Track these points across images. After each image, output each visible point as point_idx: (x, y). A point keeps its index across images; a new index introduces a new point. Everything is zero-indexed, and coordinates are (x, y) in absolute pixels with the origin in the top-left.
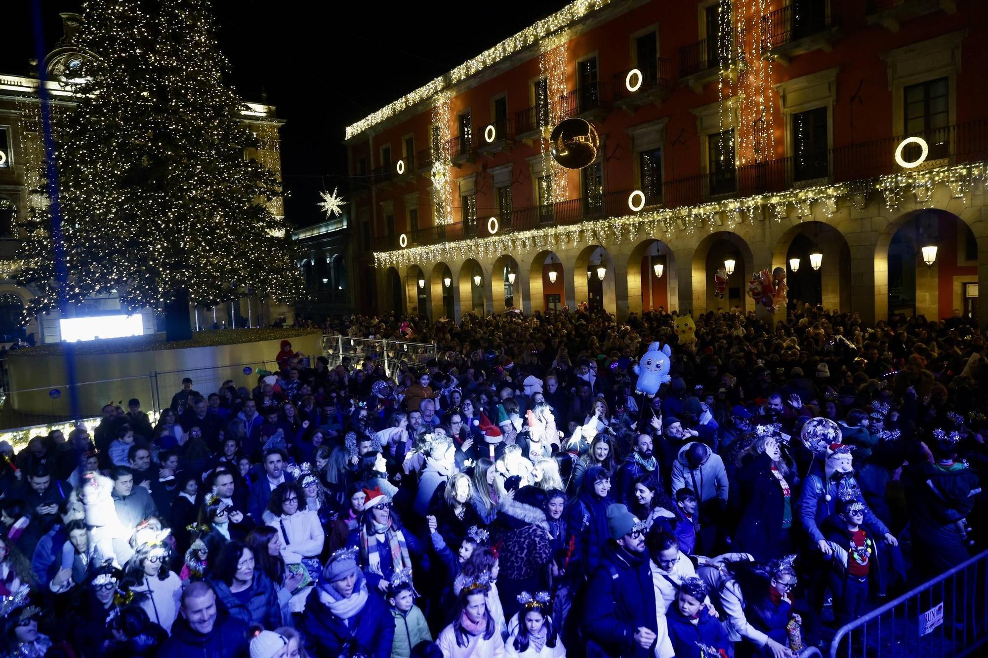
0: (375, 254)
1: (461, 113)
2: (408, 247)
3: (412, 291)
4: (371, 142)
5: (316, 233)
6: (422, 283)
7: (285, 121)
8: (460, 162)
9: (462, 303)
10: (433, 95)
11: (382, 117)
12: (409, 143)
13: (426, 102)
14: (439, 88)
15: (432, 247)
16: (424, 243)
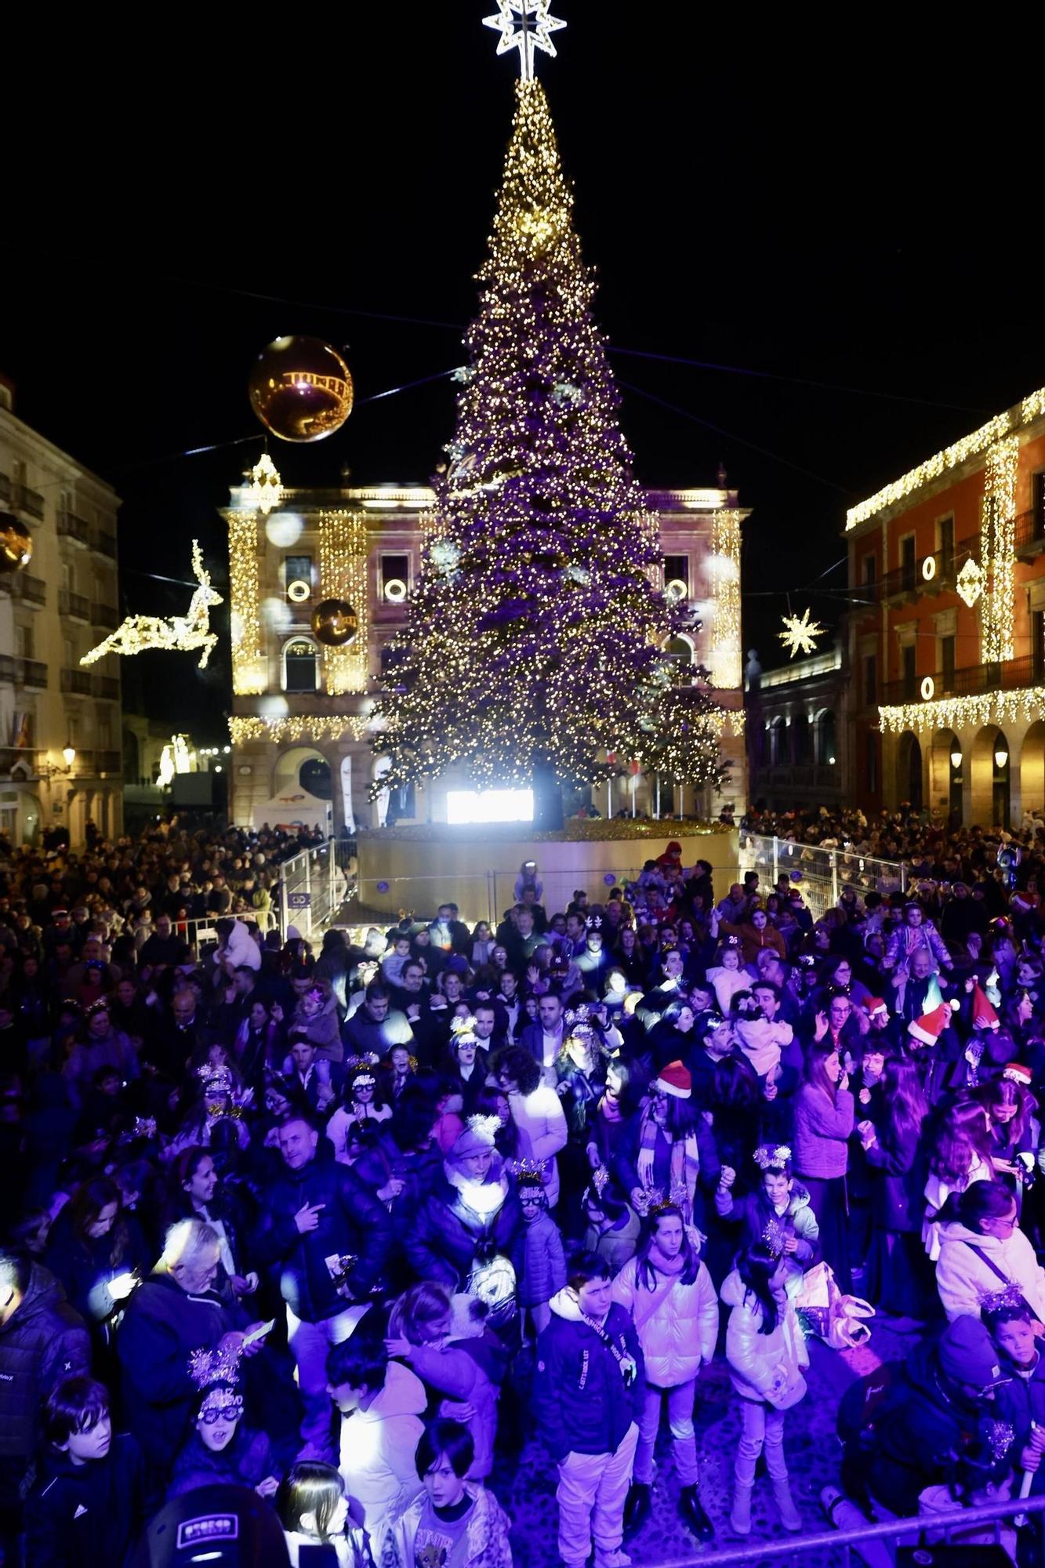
0: (880, 709)
1: (1036, 472)
2: (934, 699)
3: (939, 771)
4: (885, 531)
5: (795, 676)
6: (957, 759)
7: (750, 510)
8: (1032, 554)
9: (1024, 796)
10: (989, 446)
11: (905, 489)
12: (947, 526)
13: (977, 458)
14: (1001, 433)
15: (975, 699)
16: (962, 693)
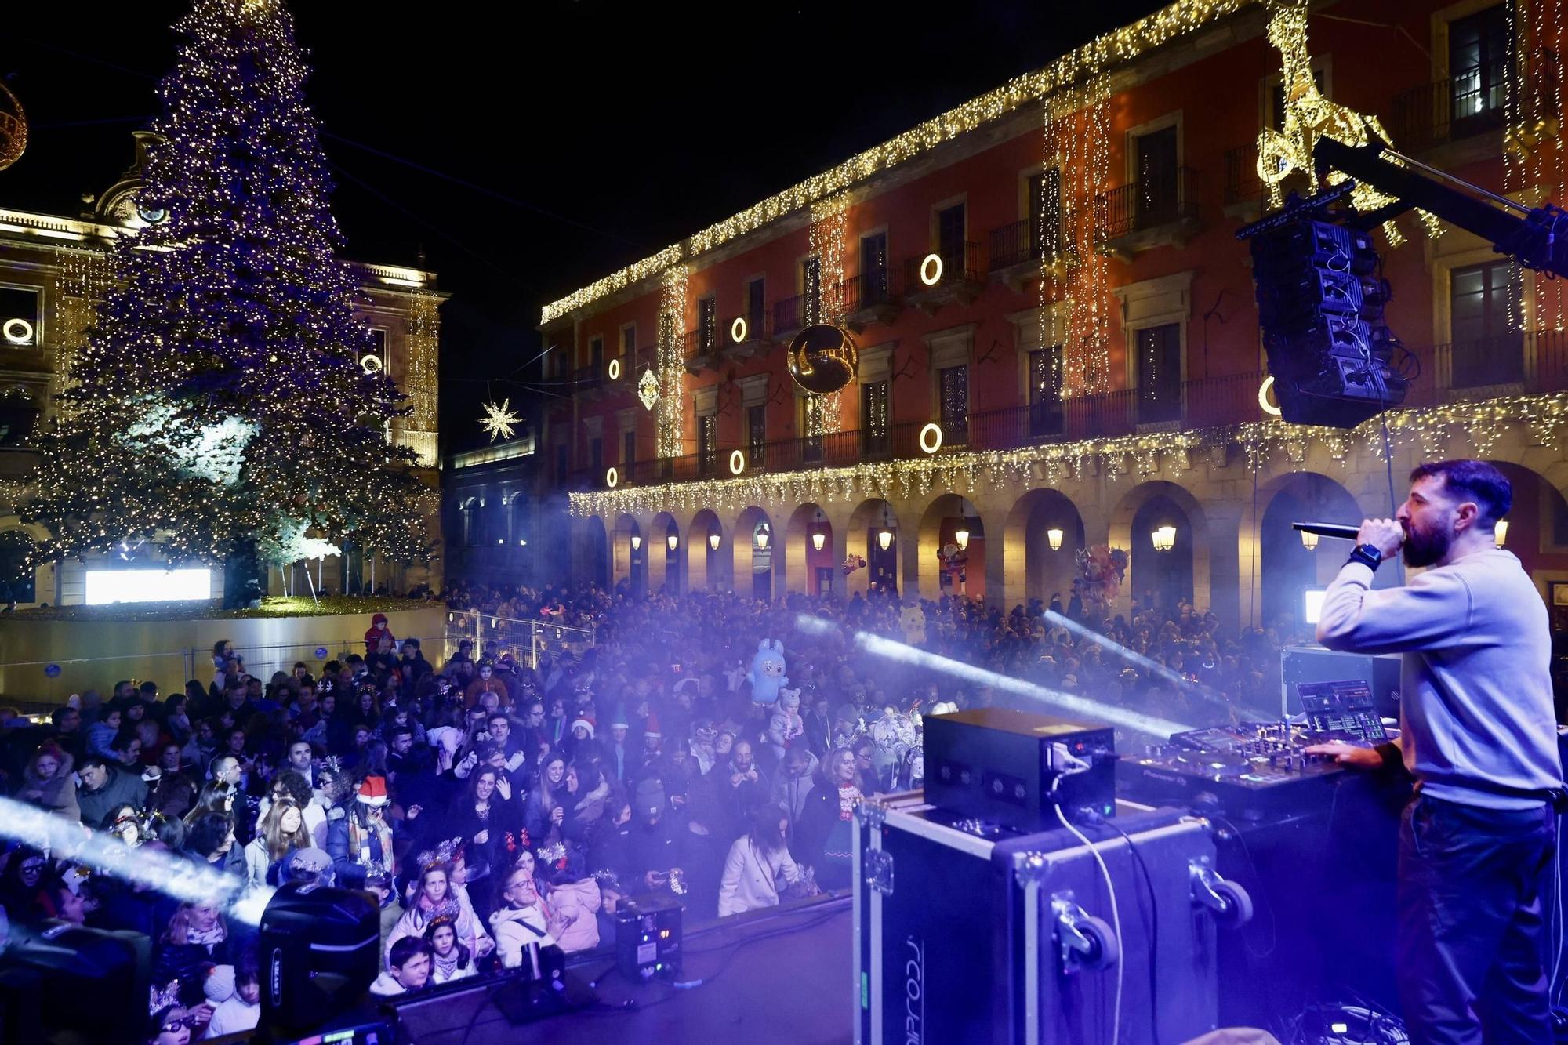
0: (571, 495)
1: (702, 298)
2: (618, 487)
3: (621, 553)
4: (576, 330)
5: (489, 459)
6: (636, 542)
7: (449, 295)
8: (698, 367)
9: (691, 575)
10: (665, 269)
11: (594, 295)
12: (629, 334)
13: (655, 277)
14: (675, 260)
15: (652, 490)
16: (640, 483)
